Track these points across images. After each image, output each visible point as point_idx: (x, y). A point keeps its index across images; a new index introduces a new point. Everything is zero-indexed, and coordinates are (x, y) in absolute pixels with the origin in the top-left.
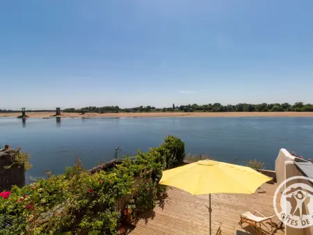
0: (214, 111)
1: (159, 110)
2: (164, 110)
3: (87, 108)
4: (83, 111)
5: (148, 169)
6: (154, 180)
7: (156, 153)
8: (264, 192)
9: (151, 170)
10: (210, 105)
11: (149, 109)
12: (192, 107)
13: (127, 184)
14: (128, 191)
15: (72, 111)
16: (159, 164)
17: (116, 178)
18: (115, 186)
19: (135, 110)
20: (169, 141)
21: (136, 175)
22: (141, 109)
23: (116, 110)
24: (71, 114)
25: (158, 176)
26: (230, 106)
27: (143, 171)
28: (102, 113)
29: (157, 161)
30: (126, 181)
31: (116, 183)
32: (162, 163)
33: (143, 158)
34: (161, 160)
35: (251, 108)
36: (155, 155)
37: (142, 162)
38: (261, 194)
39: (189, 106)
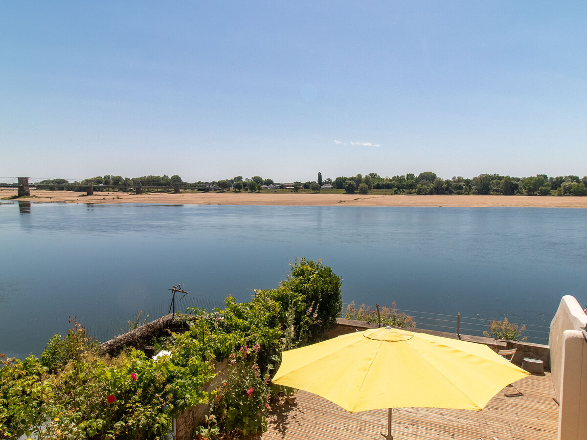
0: (419, 193)
1: (282, 188)
2: (296, 188)
3: (98, 181)
4: (88, 188)
5: (250, 343)
6: (263, 370)
7: (270, 303)
8: (521, 394)
9: (257, 347)
10: (410, 176)
11: (256, 185)
12: (367, 180)
13: (199, 379)
14: (200, 396)
15: (59, 185)
16: (278, 330)
17: (172, 367)
18: (169, 387)
19: (222, 187)
20: (302, 273)
21: (221, 356)
22: (238, 186)
23: (174, 185)
24: (57, 194)
25: (275, 358)
26: (460, 180)
27: (238, 347)
28: (138, 192)
29: (271, 324)
30: (195, 373)
31: (170, 379)
32: (284, 328)
33: (239, 315)
34: (283, 320)
35: (510, 187)
36: (268, 309)
37: (237, 327)
38: (512, 400)
39: (358, 180)
